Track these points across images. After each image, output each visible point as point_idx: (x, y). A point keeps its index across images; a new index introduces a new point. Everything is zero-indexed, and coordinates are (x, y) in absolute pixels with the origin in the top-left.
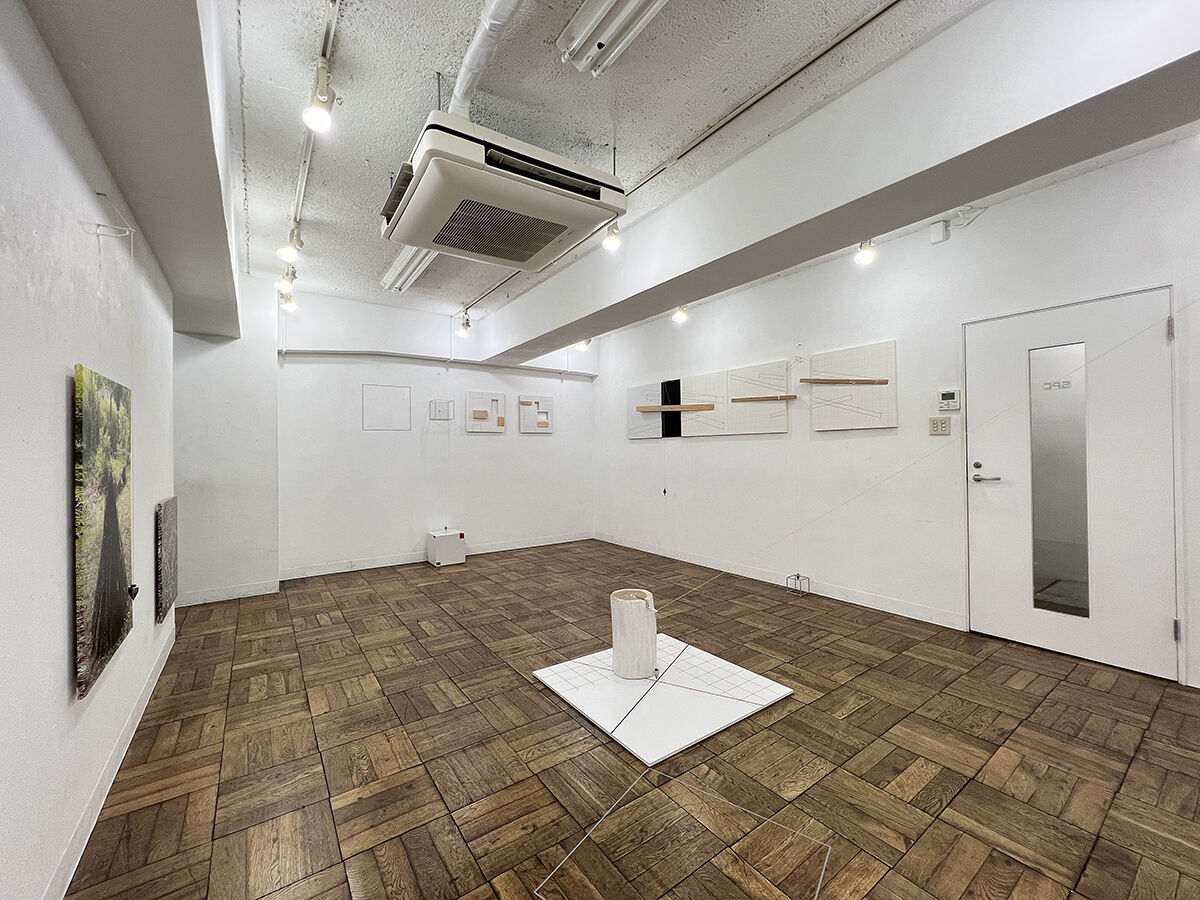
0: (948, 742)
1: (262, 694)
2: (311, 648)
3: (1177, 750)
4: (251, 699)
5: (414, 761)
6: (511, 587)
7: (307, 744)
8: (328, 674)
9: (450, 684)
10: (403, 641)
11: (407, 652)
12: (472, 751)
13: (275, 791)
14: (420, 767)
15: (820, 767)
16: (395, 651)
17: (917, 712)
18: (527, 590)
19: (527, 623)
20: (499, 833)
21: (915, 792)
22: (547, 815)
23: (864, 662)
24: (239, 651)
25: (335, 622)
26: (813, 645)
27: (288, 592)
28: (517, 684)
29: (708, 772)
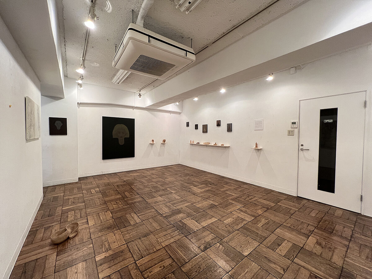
0: (294, 235)
1: (72, 218)
2: (89, 202)
3: (363, 237)
4: (69, 220)
5: (123, 243)
6: (154, 180)
7: (88, 236)
8: (95, 211)
9: (135, 215)
10: (119, 199)
11: (121, 203)
12: (143, 239)
13: (76, 254)
14: (126, 245)
15: (255, 244)
16: (116, 203)
17: (284, 224)
18: (159, 181)
19: (159, 193)
20: (152, 269)
21: (285, 252)
22: (168, 262)
23: (266, 207)
24: (65, 202)
25: (97, 192)
26: (250, 201)
27: (81, 182)
28: (157, 214)
29: (219, 246)
